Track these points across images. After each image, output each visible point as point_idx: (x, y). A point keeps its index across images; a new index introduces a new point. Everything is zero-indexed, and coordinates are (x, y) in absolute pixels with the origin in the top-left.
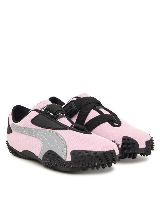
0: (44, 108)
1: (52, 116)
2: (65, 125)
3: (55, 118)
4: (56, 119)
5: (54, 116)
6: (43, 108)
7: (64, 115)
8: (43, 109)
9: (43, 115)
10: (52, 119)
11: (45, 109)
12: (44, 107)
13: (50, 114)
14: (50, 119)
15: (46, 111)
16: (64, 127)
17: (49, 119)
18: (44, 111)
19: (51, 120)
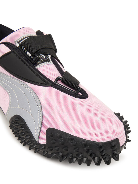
0: (20, 41)
1: (30, 57)
2: (45, 77)
3: (33, 62)
4: (34, 64)
5: (32, 58)
6: (18, 41)
7: (50, 56)
8: (19, 43)
9: (15, 54)
10: (29, 65)
11: (20, 43)
12: (20, 39)
13: (26, 53)
14: (25, 64)
15: (21, 47)
16: (44, 80)
17: (23, 62)
18: (19, 46)
19: (27, 65)
